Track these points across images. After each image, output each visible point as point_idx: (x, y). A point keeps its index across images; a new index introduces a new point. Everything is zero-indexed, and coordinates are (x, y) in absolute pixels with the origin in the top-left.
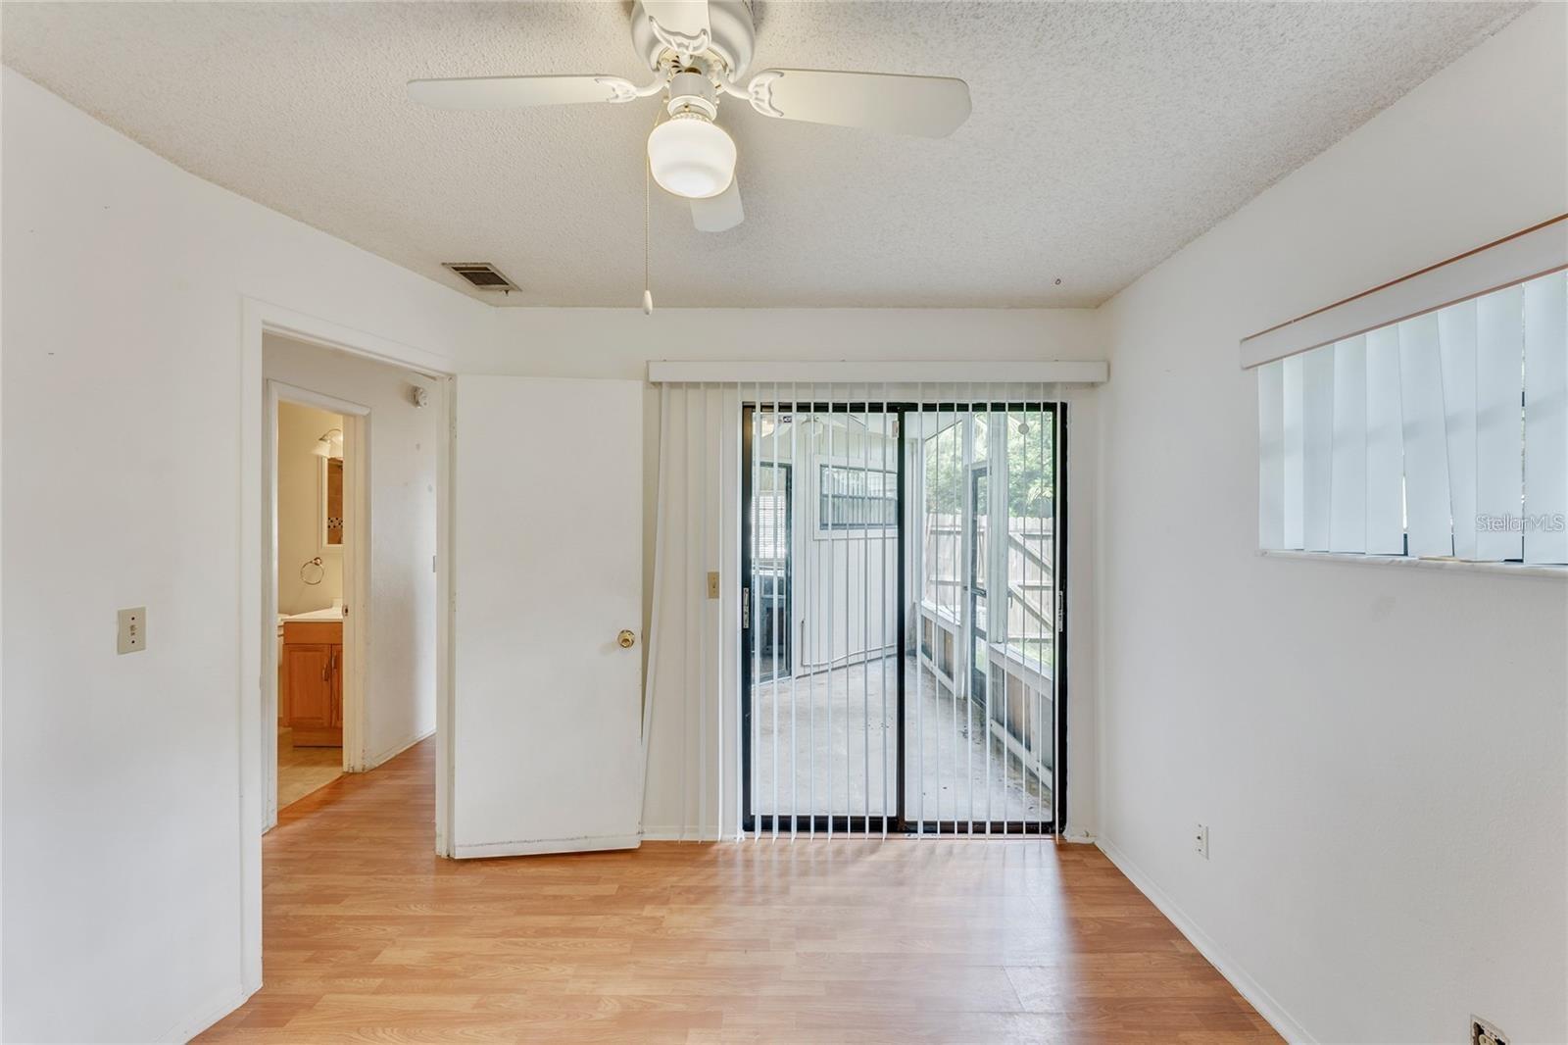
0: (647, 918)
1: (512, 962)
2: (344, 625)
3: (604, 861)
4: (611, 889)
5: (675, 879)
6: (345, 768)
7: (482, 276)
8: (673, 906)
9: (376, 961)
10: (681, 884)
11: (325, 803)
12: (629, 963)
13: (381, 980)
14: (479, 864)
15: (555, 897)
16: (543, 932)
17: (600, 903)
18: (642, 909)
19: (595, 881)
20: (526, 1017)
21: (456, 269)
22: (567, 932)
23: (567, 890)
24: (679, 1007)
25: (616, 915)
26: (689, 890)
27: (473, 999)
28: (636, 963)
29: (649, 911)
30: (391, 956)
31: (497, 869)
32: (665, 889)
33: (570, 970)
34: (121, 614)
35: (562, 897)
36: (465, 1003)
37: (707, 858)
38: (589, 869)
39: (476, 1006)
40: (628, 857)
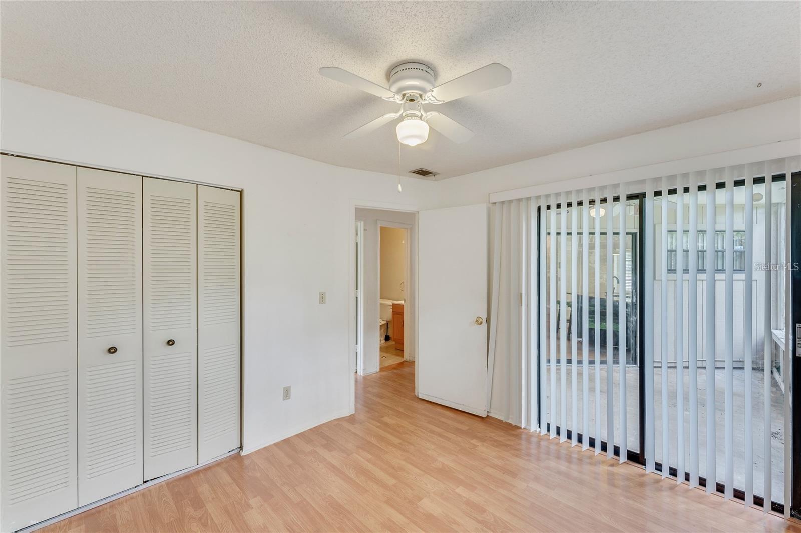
0: (471, 443)
1: (417, 436)
2: (404, 306)
3: (469, 418)
4: (465, 428)
5: (493, 435)
6: (405, 359)
7: (423, 173)
8: (485, 444)
9: (382, 419)
10: (495, 438)
11: (395, 369)
12: (454, 455)
13: (380, 425)
14: (426, 402)
15: (443, 422)
16: (432, 432)
17: (458, 432)
18: (472, 440)
19: (461, 423)
20: (411, 454)
21: (414, 173)
22: (439, 435)
23: (449, 422)
24: (462, 477)
25: (460, 437)
26: (495, 441)
27: (400, 441)
28: (456, 456)
29: (474, 442)
30: (386, 419)
31: (430, 406)
32: (486, 437)
33: (433, 447)
34: (320, 293)
35: (445, 424)
36: (397, 441)
37: (513, 433)
38: (461, 418)
39: (399, 444)
40: (479, 420)
